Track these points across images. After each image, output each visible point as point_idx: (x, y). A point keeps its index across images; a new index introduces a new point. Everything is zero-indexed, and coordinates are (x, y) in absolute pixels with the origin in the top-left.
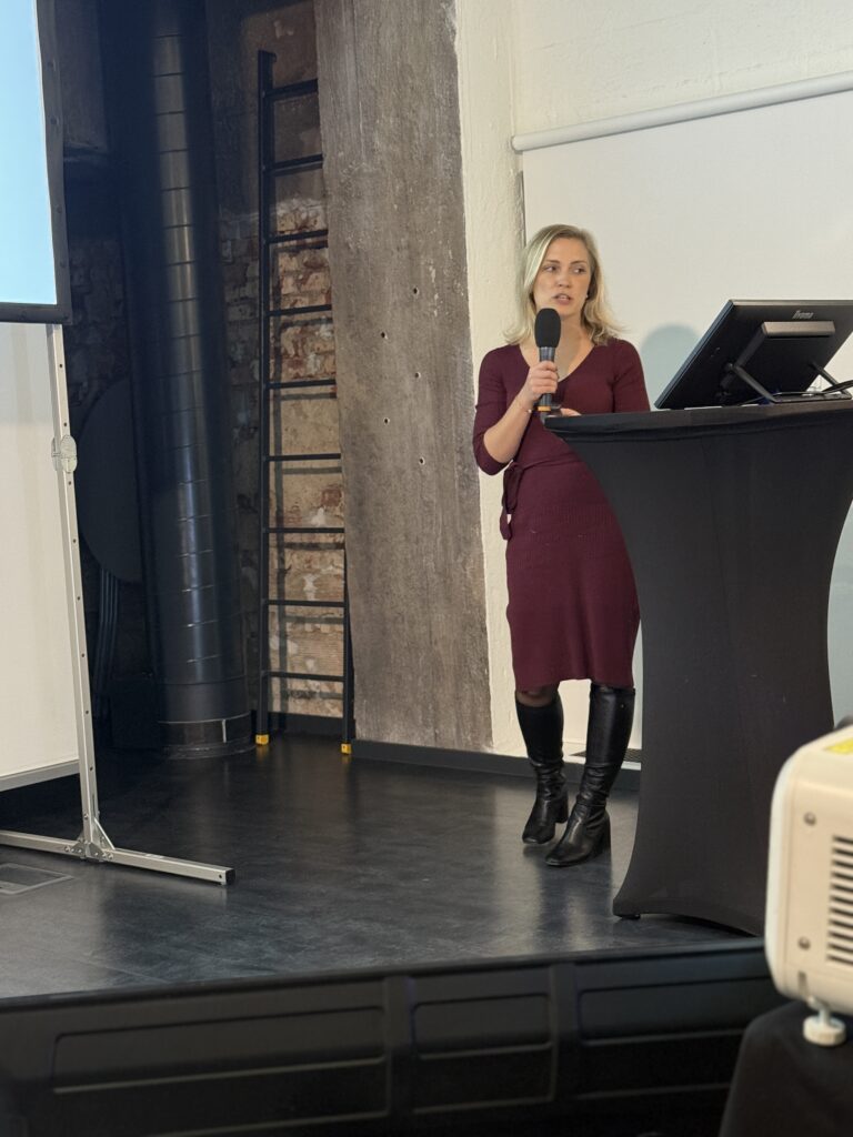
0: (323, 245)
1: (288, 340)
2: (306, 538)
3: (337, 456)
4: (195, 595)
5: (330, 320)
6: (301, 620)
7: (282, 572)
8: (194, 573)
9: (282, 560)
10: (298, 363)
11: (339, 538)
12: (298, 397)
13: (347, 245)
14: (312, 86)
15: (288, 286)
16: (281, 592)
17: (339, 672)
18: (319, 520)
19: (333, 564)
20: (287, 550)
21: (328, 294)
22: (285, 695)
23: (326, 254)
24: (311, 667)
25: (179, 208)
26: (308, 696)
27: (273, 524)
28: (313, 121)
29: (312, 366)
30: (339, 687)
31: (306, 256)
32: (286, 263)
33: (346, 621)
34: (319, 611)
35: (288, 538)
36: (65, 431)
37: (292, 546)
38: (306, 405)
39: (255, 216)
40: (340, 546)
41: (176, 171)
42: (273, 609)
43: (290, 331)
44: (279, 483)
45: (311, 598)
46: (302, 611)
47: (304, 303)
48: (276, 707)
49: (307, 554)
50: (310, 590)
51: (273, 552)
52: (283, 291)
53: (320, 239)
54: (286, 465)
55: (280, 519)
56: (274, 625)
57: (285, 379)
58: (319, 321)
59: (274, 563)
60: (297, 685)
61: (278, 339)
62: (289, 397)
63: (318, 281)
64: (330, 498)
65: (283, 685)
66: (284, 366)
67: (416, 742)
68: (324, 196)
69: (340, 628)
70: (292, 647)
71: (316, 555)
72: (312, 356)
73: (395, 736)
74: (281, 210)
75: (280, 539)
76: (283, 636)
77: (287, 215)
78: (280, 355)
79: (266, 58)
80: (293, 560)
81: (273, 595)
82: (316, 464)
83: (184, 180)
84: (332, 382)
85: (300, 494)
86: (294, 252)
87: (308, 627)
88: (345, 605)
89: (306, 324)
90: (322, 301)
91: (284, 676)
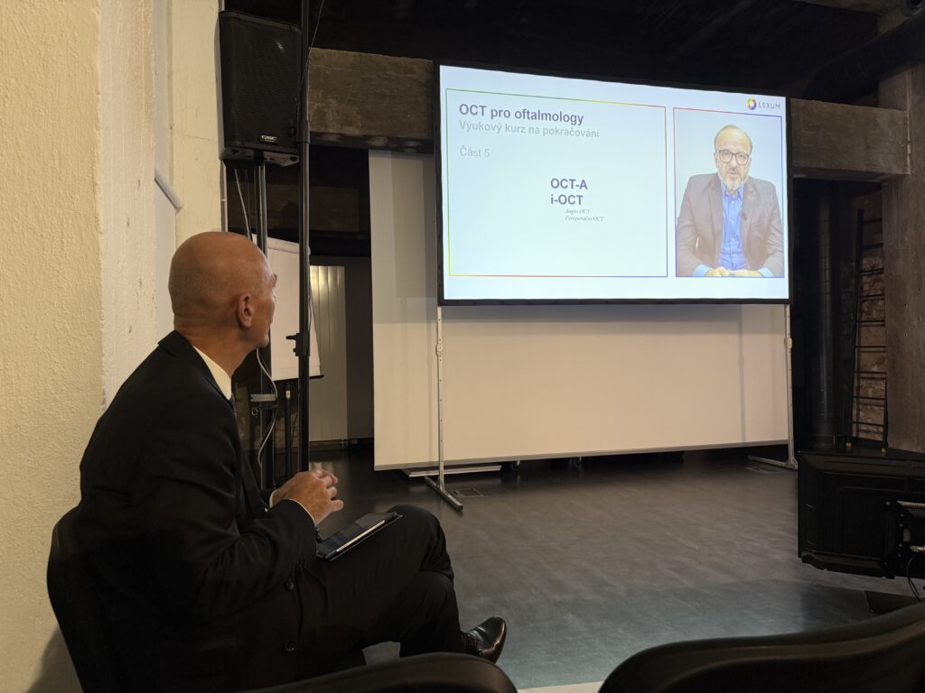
0: (883, 273)
1: (865, 306)
2: (869, 375)
3: (883, 347)
4: (825, 393)
5: (883, 299)
6: (866, 405)
7: (859, 388)
8: (825, 385)
9: (859, 383)
10: (869, 313)
11: (884, 376)
12: (869, 326)
13: (891, 274)
14: (880, 220)
15: (866, 287)
16: (858, 394)
17: (882, 423)
18: (875, 369)
19: (881, 386)
20: (861, 380)
21: (883, 289)
22: (858, 431)
23: (883, 276)
24: (869, 421)
25: (826, 264)
26: (868, 432)
27: (856, 370)
28: (880, 231)
29: (875, 315)
30: (881, 429)
31: (874, 277)
32: (865, 279)
33: (886, 406)
34: (874, 401)
35: (862, 375)
36: (789, 336)
37: (863, 378)
38: (871, 329)
39: (854, 264)
40: (884, 379)
41: (825, 251)
42: (855, 399)
43: (866, 303)
44: (859, 355)
45: (871, 396)
46: (867, 401)
47: (872, 293)
48: (854, 435)
49: (870, 381)
50: (870, 393)
51: (856, 380)
52: (864, 289)
53: (881, 271)
54: (862, 349)
55: (859, 368)
56: (855, 405)
57: (863, 319)
58: (878, 300)
59: (856, 384)
60: (864, 427)
61: (861, 305)
62: (866, 326)
63: (879, 285)
64: (880, 362)
65: (857, 427)
66: (863, 314)
67: (914, 450)
68: (883, 257)
69: (882, 408)
70: (861, 414)
71: (873, 382)
72: (874, 312)
73: (905, 447)
74: (864, 262)
75: (858, 376)
76: (858, 410)
77: (866, 263)
78: (861, 311)
79: (861, 212)
80: (863, 383)
81: (855, 394)
82: (875, 349)
83: (828, 254)
84: (883, 321)
85: (868, 360)
86: (869, 276)
87: (869, 407)
88: (885, 399)
89: (873, 300)
90: (880, 293)
91: (858, 423)
